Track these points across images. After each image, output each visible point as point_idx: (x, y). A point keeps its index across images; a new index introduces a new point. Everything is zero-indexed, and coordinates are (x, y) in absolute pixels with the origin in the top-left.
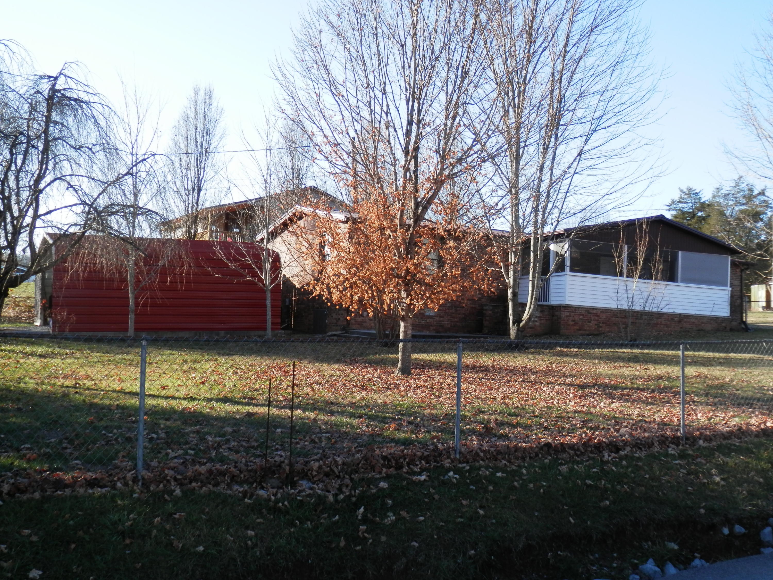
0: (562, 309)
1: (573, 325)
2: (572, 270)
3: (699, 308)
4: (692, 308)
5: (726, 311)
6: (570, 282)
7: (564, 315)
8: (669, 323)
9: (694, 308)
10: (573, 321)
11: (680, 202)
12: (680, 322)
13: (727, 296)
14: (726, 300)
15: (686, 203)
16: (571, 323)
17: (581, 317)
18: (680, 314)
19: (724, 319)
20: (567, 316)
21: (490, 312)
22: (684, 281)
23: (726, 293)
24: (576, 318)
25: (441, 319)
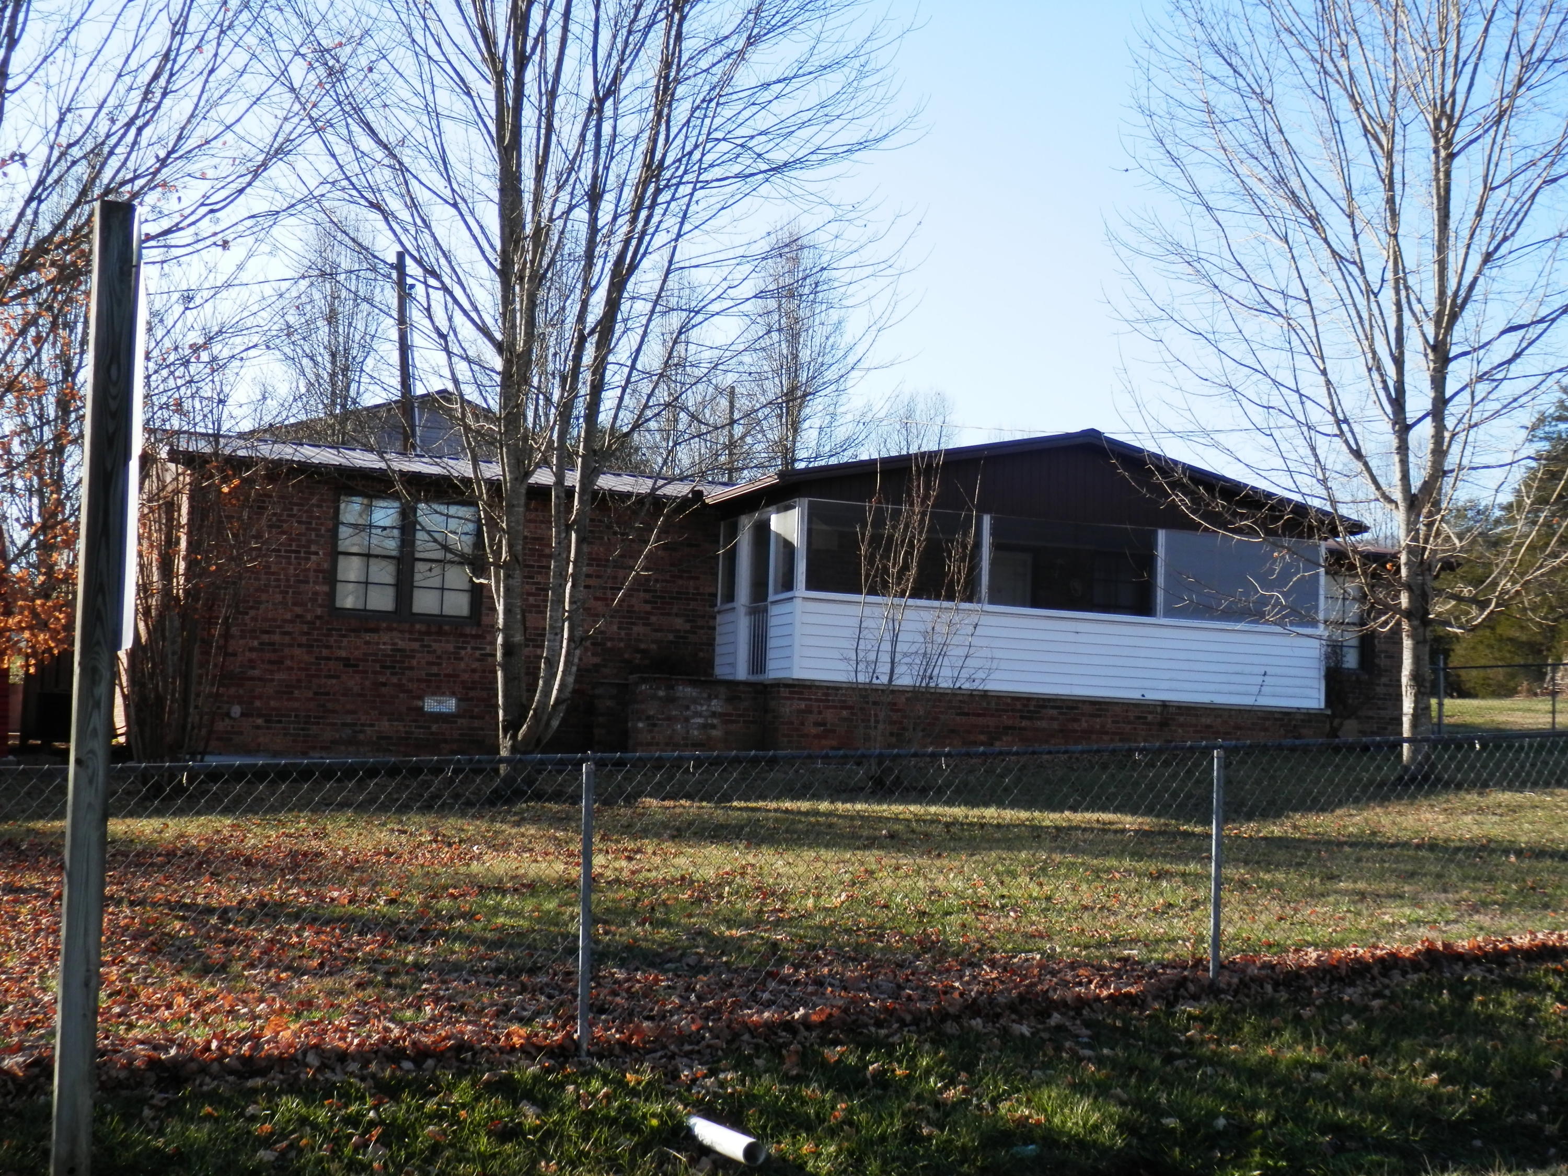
0: (784, 692)
1: (817, 736)
2: (810, 586)
3: (1226, 688)
4: (1200, 687)
5: (1315, 694)
6: (807, 618)
7: (788, 708)
8: (1128, 728)
9: (1212, 687)
10: (817, 724)
11: (1560, 419)
12: (1164, 724)
13: (1316, 653)
14: (1315, 664)
16: (814, 730)
17: (845, 713)
18: (1164, 705)
19: (1308, 717)
20: (800, 712)
21: (609, 703)
22: (1170, 612)
23: (1316, 643)
24: (829, 716)
25: (477, 723)
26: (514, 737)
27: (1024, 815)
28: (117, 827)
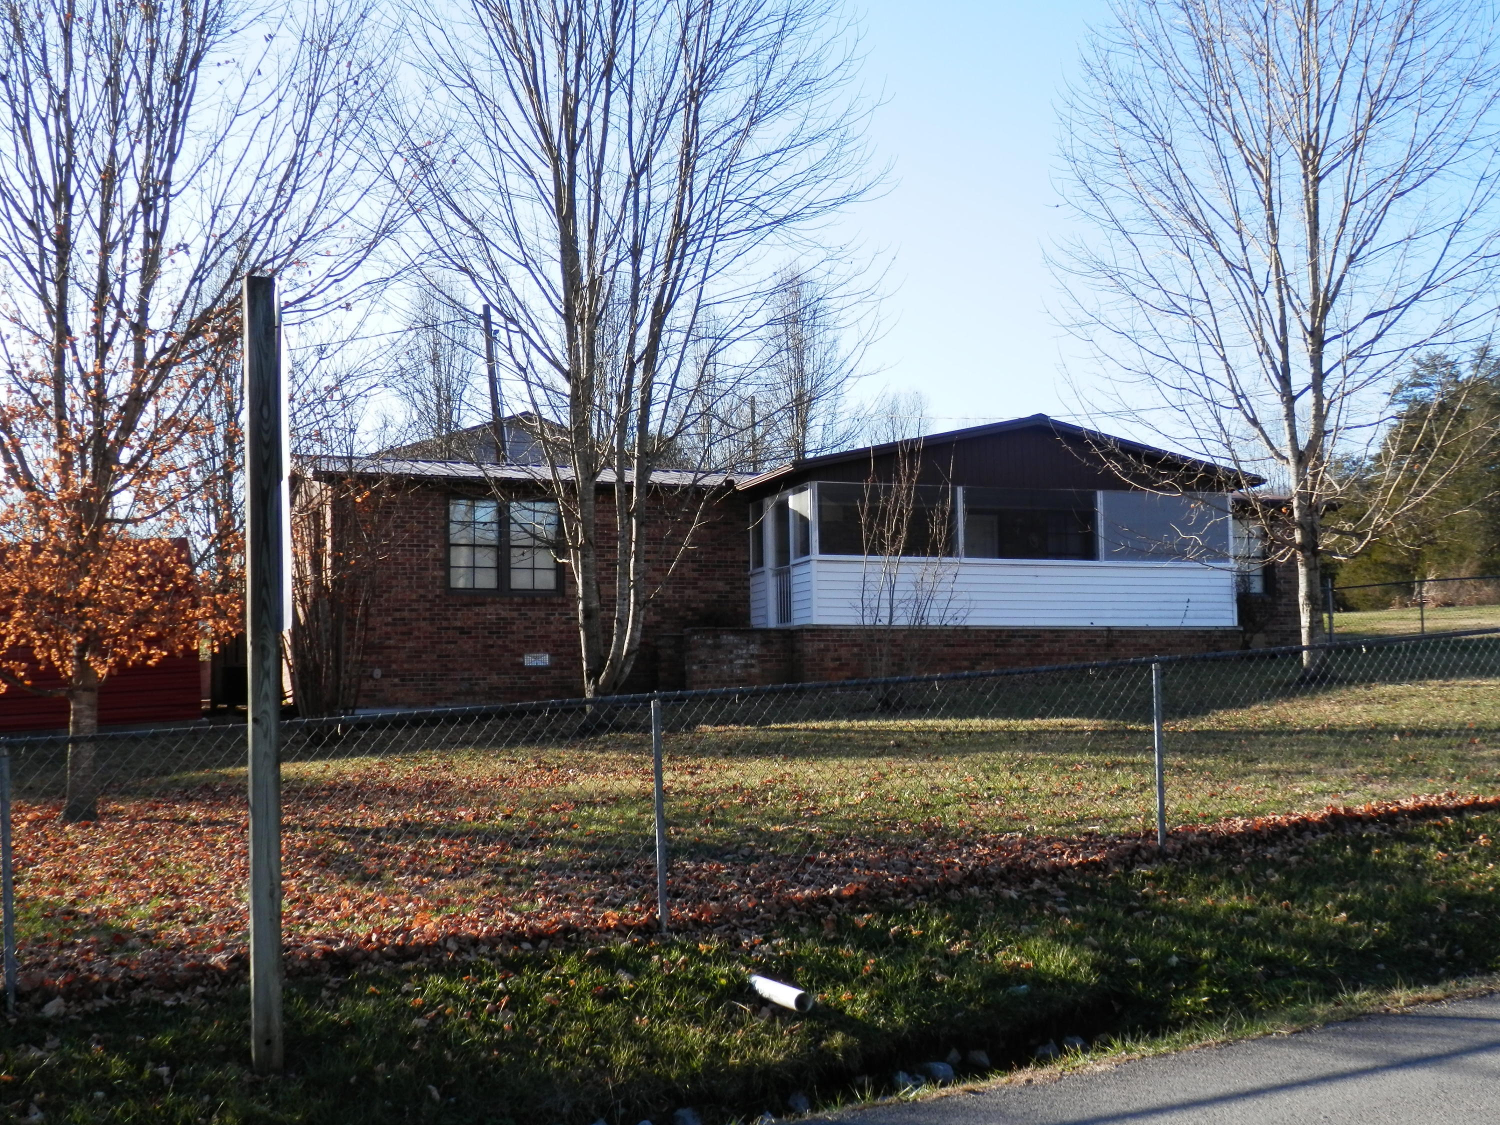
0: (807, 636)
1: (835, 669)
2: (823, 551)
3: (1158, 614)
4: (1137, 614)
5: (1229, 614)
6: (823, 577)
7: (810, 648)
8: (1081, 649)
9: (1146, 614)
10: (834, 660)
11: (1415, 385)
12: (1109, 645)
13: (1228, 582)
14: (1228, 591)
15: (1428, 385)
16: (832, 665)
17: (855, 650)
18: (1109, 630)
19: (1225, 634)
20: (820, 650)
21: (669, 652)
22: (1110, 556)
23: (1228, 574)
24: (843, 652)
25: (566, 673)
26: (596, 682)
27: (1002, 723)
28: (289, 769)
